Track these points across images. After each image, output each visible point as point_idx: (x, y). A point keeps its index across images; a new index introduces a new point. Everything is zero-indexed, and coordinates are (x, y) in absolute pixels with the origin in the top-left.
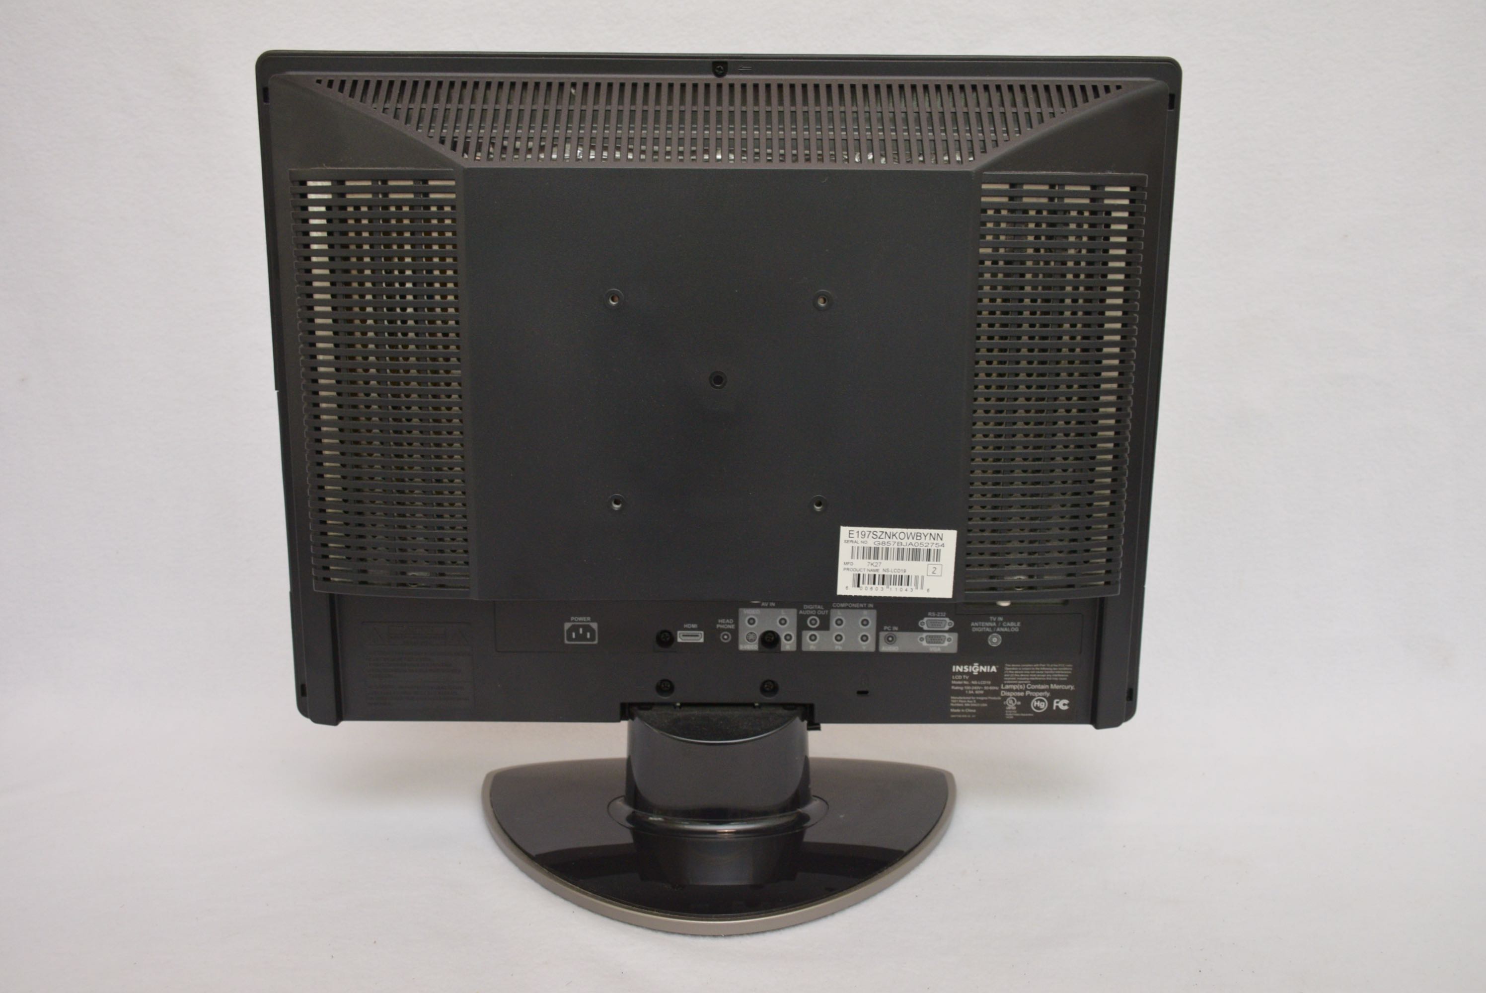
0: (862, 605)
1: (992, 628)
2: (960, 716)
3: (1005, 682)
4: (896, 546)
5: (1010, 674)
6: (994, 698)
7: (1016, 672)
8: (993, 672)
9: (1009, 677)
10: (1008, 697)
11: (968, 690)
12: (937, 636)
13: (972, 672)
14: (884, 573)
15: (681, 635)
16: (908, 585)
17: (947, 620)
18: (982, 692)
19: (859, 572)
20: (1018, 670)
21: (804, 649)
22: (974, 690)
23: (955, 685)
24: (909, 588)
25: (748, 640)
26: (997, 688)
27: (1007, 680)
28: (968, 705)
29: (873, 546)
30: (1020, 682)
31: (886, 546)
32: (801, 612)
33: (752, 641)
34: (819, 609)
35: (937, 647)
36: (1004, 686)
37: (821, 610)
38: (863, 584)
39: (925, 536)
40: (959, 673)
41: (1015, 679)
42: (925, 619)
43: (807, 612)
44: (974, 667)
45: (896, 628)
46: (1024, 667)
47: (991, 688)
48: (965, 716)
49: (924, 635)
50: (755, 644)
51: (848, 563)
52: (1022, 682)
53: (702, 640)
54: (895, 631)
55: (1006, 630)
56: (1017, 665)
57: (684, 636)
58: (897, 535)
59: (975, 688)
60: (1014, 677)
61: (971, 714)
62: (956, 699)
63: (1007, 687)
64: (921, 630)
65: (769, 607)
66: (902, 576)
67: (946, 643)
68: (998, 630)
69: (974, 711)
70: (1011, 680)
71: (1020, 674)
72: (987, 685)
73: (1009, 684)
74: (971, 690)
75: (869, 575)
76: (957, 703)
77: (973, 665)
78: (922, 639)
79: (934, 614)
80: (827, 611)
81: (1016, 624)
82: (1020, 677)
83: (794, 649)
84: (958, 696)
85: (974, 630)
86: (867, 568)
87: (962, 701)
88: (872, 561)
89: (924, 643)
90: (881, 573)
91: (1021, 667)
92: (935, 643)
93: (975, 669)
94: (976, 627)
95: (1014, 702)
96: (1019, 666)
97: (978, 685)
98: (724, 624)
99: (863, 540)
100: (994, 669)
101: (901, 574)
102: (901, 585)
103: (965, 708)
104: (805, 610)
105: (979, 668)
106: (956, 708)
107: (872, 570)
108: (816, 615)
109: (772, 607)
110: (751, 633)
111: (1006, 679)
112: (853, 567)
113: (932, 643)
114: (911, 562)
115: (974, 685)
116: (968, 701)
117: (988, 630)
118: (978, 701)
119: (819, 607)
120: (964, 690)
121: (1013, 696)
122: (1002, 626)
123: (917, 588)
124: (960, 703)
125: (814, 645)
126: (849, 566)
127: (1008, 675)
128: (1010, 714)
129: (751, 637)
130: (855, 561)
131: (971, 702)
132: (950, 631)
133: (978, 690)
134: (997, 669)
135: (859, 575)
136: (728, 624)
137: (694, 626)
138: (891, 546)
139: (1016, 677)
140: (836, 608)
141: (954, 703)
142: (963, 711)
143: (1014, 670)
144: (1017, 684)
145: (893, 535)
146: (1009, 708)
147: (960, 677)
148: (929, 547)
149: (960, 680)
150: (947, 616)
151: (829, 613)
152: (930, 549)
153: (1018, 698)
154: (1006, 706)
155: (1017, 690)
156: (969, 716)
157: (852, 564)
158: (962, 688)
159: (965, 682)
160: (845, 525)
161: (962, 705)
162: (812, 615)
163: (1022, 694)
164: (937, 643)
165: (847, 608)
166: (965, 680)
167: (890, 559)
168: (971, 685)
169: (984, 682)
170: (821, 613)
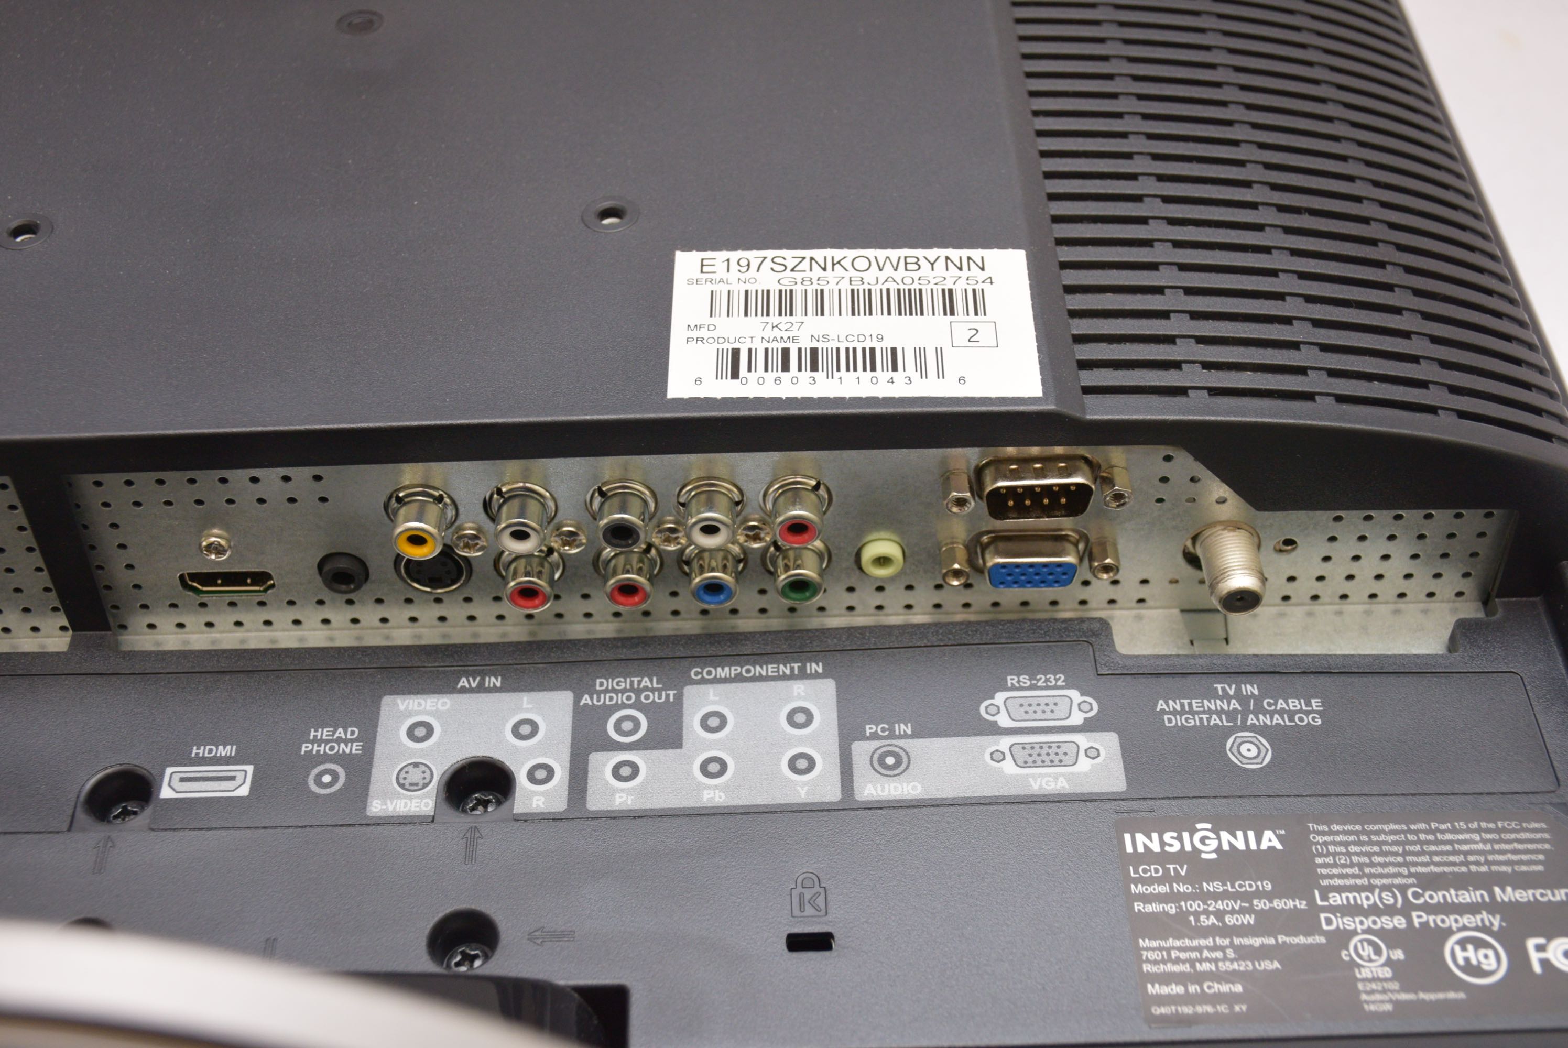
0: (785, 669)
1: (1231, 715)
2: (1187, 1010)
3: (1325, 883)
4: (845, 287)
5: (1335, 854)
6: (1301, 940)
7: (1353, 849)
8: (1272, 849)
9: (1335, 865)
10: (1354, 933)
11: (1197, 914)
12: (1049, 745)
13: (1196, 851)
14: (815, 344)
15: (176, 777)
16: (895, 369)
17: (1075, 694)
18: (1249, 919)
19: (736, 346)
20: (1359, 843)
21: (595, 802)
22: (1220, 915)
23: (1146, 899)
24: (899, 376)
25: (402, 786)
26: (1302, 905)
27: (1331, 877)
28: (1206, 967)
29: (775, 288)
30: (1377, 882)
31: (815, 286)
32: (586, 700)
33: (414, 787)
34: (646, 689)
35: (1056, 777)
36: (1324, 898)
37: (653, 690)
38: (749, 370)
39: (932, 264)
40: (1148, 856)
41: (1356, 870)
42: (1000, 698)
43: (606, 700)
44: (1197, 837)
45: (904, 728)
46: (1377, 833)
47: (1278, 904)
48: (1209, 1009)
49: (1004, 743)
50: (427, 796)
51: (698, 327)
52: (1385, 881)
53: (244, 791)
54: (905, 736)
55: (1277, 719)
56: (1349, 827)
57: (182, 780)
58: (847, 263)
59: (1220, 905)
60: (1352, 865)
61: (1230, 999)
62: (1160, 949)
63: (1336, 899)
64: (994, 730)
65: (481, 689)
66: (873, 350)
67: (1084, 765)
68: (1251, 720)
69: (1238, 988)
70: (1341, 876)
71: (1369, 855)
72: (1259, 894)
73: (1339, 889)
74: (1207, 913)
75: (767, 350)
76: (1164, 962)
77: (1192, 832)
78: (997, 756)
79: (1025, 680)
80: (672, 693)
81: (1308, 704)
82: (1372, 865)
83: (559, 805)
84: (1166, 939)
85: (1170, 721)
86: (758, 335)
87: (1183, 956)
88: (774, 318)
89: (1008, 766)
90: (806, 344)
91: (1364, 832)
92: (1043, 764)
93: (1203, 840)
94: (1175, 713)
95: (1378, 951)
96: (1358, 827)
97: (1225, 895)
98: (327, 742)
99: (742, 276)
100: (1270, 840)
101: (868, 345)
102: (873, 369)
103: (1199, 978)
104: (599, 693)
105: (1219, 838)
106: (1166, 979)
107: (775, 339)
108: (637, 706)
109: (495, 690)
110: (416, 765)
111: (1324, 871)
112: (715, 334)
113: (1035, 765)
114: (894, 316)
115: (1216, 896)
116: (1206, 953)
117: (1215, 720)
118: (1244, 953)
119: (646, 682)
120: (1182, 916)
121: (1368, 931)
122: (1259, 710)
123: (924, 374)
124: (1177, 961)
125: (628, 792)
126: (704, 333)
127: (1330, 860)
128: (1378, 997)
129: (415, 776)
130: (721, 320)
131: (1219, 954)
132: (1088, 726)
133: (1233, 912)
134: (1279, 837)
135: (736, 353)
136: (339, 740)
137: (225, 751)
138: (830, 286)
139: (1361, 866)
140: (703, 681)
141: (1156, 962)
142: (1193, 988)
143: (1346, 844)
144: (1370, 888)
145: (833, 265)
146: (1365, 973)
147: (1155, 871)
148: (948, 285)
149: (1160, 881)
150: (1067, 687)
151: (679, 697)
152: (950, 291)
153: (1391, 938)
154: (1353, 964)
155: (1374, 910)
156: (1222, 1008)
157: (712, 327)
158: (1171, 909)
159: (1182, 888)
160: (687, 248)
161: (1186, 968)
162: (624, 706)
163: (1399, 922)
164: (1052, 764)
165: (739, 679)
166: (1178, 878)
167: (832, 313)
168: (1205, 897)
169: (1248, 886)
170: (654, 697)
